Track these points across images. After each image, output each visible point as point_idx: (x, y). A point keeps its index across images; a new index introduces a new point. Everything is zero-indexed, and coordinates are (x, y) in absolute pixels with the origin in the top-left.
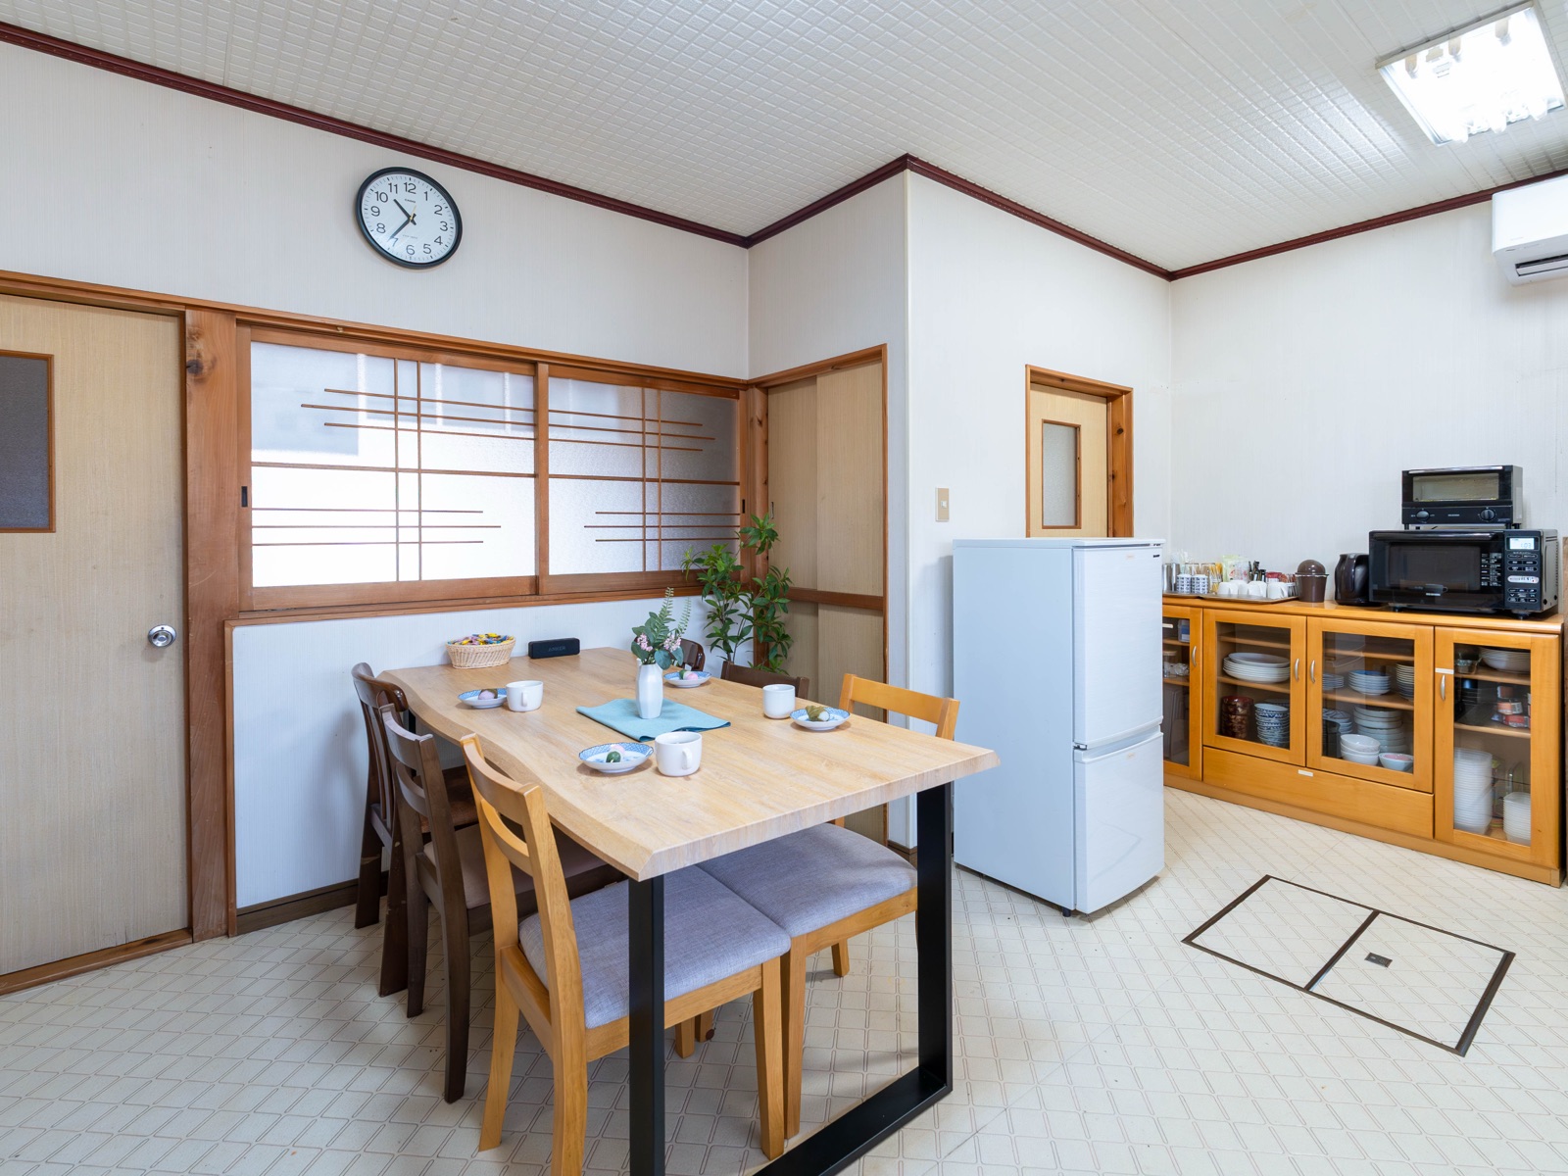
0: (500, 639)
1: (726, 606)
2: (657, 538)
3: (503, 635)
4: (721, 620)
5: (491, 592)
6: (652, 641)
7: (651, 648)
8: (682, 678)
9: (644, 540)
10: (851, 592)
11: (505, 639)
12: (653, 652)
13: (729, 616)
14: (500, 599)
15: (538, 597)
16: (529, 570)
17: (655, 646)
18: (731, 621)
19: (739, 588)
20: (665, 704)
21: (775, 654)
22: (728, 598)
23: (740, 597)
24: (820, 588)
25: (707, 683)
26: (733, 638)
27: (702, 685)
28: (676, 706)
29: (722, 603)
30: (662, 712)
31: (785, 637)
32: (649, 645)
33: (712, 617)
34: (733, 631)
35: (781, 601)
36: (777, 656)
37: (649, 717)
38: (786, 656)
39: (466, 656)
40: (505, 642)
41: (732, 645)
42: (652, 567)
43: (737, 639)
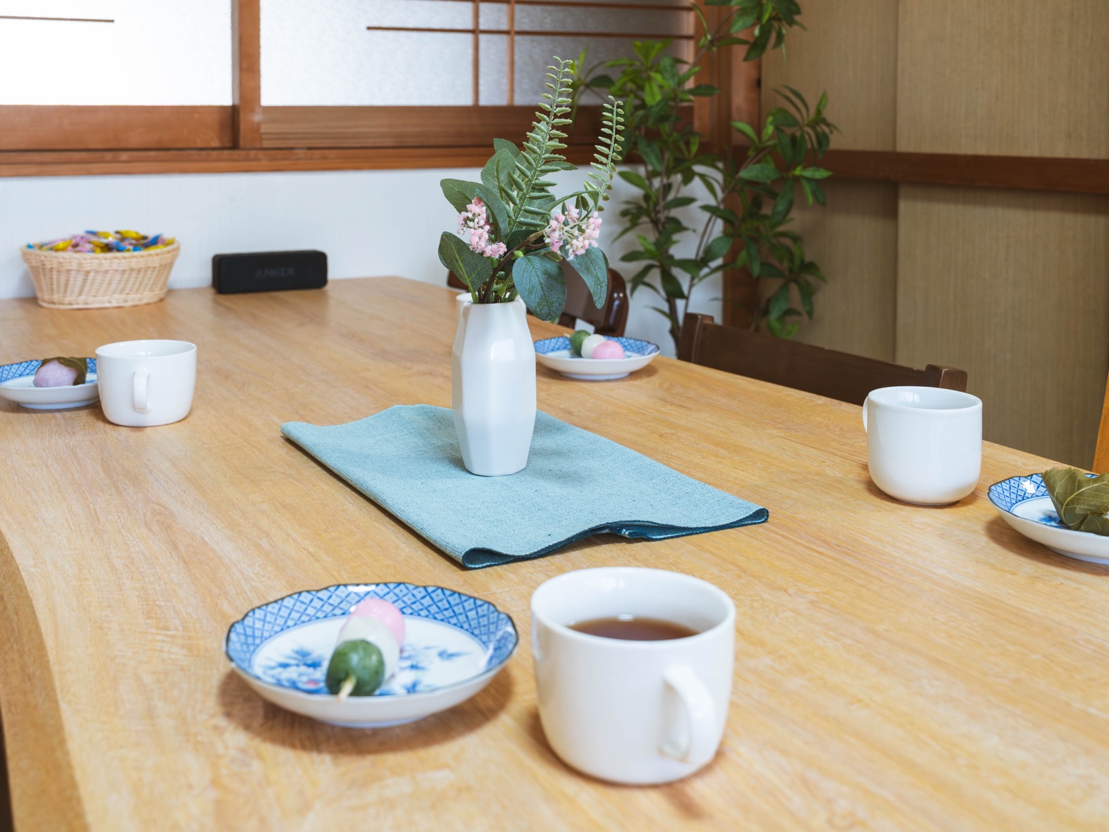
0: (146, 243)
1: (667, 188)
2: (505, 27)
3: (151, 234)
4: (655, 222)
5: (135, 139)
6: (504, 226)
7: (502, 248)
8: (577, 352)
9: (475, 31)
10: (996, 151)
11: (155, 241)
12: (507, 263)
13: (675, 213)
14: (152, 154)
15: (235, 152)
16: (221, 94)
17: (515, 241)
18: (678, 226)
19: (694, 149)
20: (541, 427)
21: (784, 306)
22: (669, 172)
23: (698, 168)
24: (906, 145)
25: (646, 372)
26: (685, 264)
27: (634, 375)
28: (575, 438)
29: (657, 183)
30: (534, 453)
31: (810, 267)
32: (495, 235)
33: (632, 215)
34: (685, 248)
35: (808, 173)
36: (789, 312)
37: (496, 470)
38: (810, 314)
39: (63, 279)
40: (152, 251)
41: (684, 279)
42: (493, 96)
43: (694, 266)
